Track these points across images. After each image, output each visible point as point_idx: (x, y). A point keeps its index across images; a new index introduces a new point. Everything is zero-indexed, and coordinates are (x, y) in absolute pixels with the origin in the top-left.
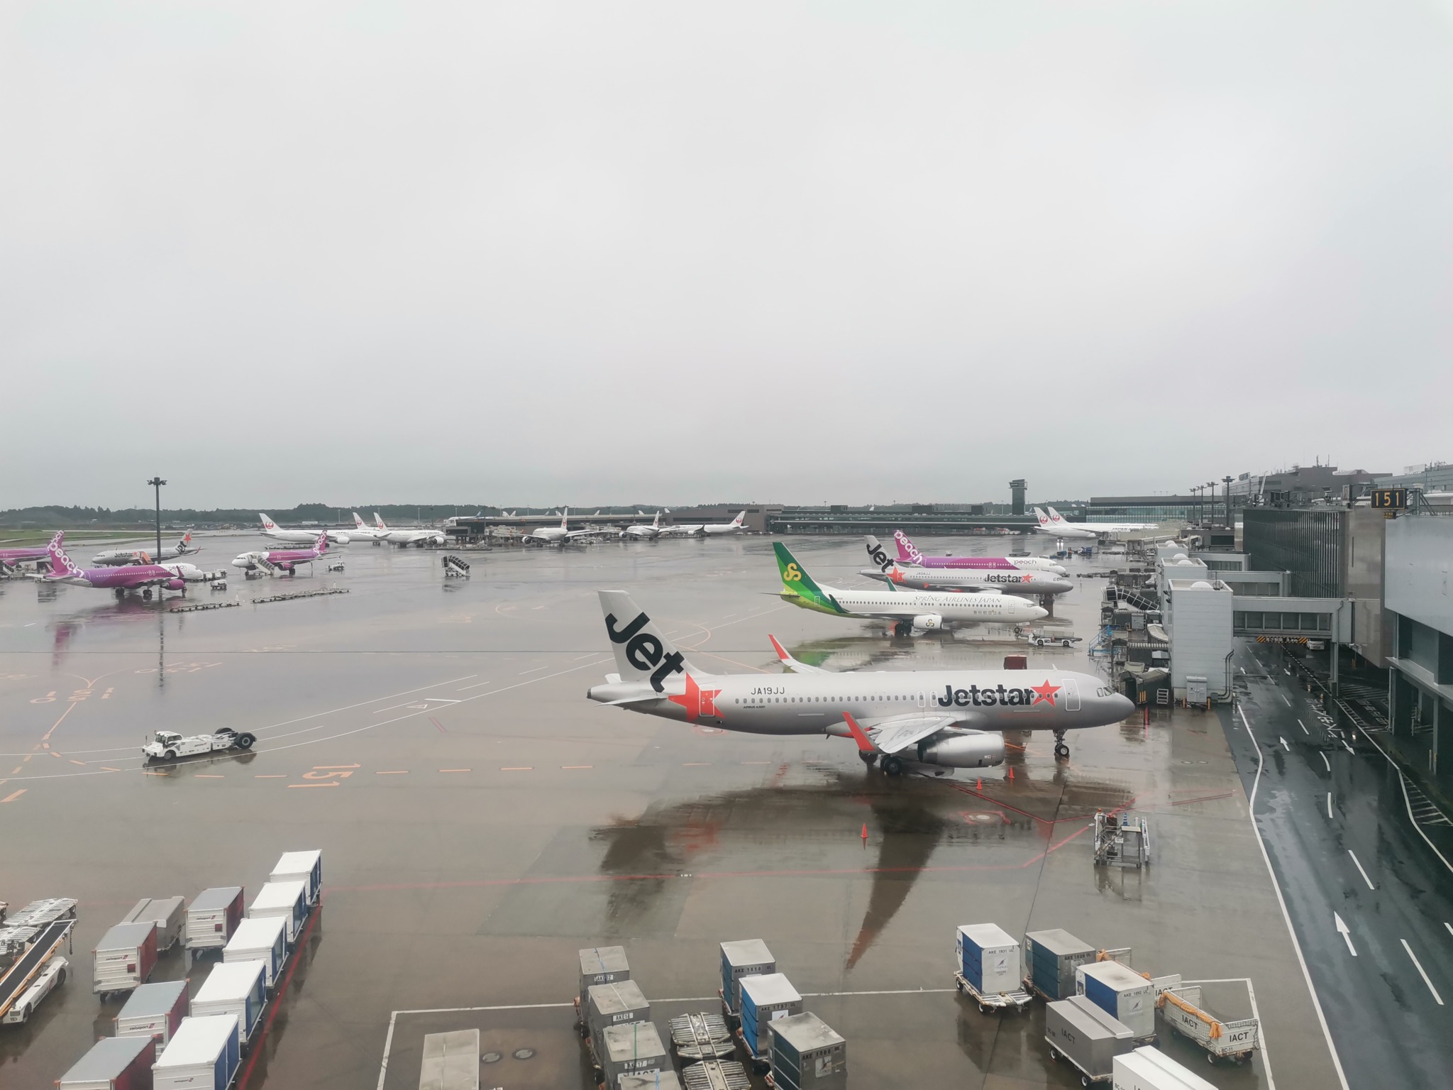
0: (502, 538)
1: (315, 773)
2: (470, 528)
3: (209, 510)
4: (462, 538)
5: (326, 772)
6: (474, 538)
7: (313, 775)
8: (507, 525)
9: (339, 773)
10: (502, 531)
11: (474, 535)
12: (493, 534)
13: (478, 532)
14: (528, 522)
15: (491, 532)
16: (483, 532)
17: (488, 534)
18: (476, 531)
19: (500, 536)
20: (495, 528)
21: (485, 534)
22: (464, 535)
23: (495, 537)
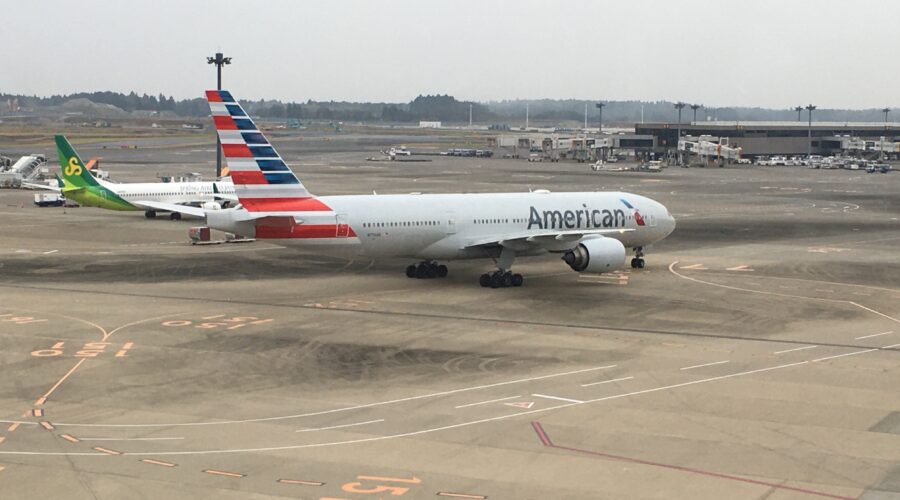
0: (704, 156)
1: (358, 484)
2: (656, 137)
3: (299, 102)
4: (644, 154)
5: (374, 485)
6: (662, 154)
7: (355, 487)
8: (713, 135)
9: (392, 488)
10: (704, 145)
11: (662, 149)
12: (691, 149)
13: (667, 145)
14: (748, 132)
15: (688, 146)
16: (675, 145)
17: (683, 148)
18: (665, 142)
19: (703, 152)
20: (695, 138)
21: (679, 148)
22: (647, 148)
23: (694, 154)
